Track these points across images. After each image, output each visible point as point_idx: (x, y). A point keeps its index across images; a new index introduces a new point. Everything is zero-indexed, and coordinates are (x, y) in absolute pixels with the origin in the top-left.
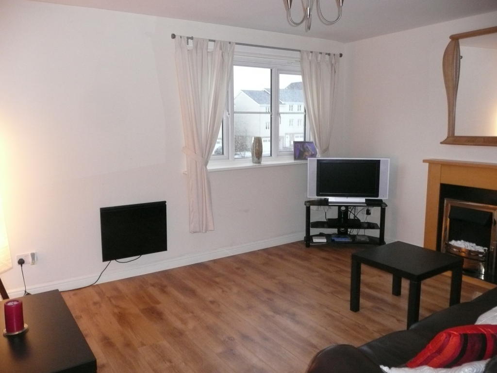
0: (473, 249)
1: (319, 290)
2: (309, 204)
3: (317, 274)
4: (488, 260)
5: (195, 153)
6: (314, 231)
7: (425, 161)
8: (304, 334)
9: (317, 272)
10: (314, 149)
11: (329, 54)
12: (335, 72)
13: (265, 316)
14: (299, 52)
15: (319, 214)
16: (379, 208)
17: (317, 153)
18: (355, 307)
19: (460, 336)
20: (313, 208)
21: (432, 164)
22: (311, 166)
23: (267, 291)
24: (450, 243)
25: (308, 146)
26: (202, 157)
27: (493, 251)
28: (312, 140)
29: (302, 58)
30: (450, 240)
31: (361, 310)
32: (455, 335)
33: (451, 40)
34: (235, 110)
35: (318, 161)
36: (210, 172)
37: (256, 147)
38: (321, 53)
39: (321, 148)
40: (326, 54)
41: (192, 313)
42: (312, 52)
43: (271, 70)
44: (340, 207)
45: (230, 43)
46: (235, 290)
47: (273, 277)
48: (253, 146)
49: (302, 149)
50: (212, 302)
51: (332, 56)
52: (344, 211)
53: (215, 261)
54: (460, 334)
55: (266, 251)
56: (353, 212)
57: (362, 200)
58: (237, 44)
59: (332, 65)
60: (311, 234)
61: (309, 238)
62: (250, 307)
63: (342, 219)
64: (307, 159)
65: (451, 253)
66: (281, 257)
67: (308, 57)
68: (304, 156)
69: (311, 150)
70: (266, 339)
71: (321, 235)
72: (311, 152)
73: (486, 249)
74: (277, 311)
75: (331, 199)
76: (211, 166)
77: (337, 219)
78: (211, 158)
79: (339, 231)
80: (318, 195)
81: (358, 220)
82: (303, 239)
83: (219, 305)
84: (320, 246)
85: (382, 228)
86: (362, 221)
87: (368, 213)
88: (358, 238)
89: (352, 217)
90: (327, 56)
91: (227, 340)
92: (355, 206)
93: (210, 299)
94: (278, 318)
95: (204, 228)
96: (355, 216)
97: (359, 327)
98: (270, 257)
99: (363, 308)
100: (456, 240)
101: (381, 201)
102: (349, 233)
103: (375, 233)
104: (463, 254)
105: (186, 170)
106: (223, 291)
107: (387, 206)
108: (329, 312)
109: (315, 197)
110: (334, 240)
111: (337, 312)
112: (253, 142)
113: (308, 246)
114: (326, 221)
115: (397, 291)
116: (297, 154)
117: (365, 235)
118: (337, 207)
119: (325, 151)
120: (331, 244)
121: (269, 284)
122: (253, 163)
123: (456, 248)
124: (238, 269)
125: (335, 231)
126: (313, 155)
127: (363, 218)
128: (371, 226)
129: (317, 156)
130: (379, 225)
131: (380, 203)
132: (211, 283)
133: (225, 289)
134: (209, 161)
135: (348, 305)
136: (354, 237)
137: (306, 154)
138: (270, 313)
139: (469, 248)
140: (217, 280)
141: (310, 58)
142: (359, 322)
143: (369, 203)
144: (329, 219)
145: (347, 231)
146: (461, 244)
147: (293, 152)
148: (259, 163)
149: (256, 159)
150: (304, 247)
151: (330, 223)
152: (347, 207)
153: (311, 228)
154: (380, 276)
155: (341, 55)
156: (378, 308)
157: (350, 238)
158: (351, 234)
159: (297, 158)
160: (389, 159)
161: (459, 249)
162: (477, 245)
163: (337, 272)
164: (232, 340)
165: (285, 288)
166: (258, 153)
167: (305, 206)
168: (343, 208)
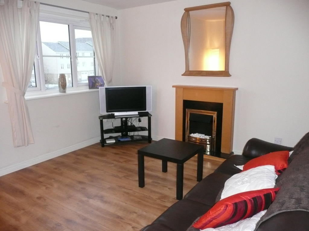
0: (204, 138)
1: (116, 176)
2: (102, 118)
3: (112, 165)
4: (212, 143)
5: (14, 87)
6: (106, 136)
7: (173, 87)
8: (112, 210)
9: (112, 163)
10: (103, 81)
11: (109, 17)
12: (113, 29)
13: (82, 201)
14: (88, 14)
15: (108, 124)
16: (147, 118)
17: (104, 84)
18: (142, 184)
19: (232, 205)
20: (104, 120)
21: (177, 88)
22: (102, 92)
23: (80, 182)
24: (190, 135)
25: (98, 79)
26: (20, 89)
27: (214, 138)
28: (100, 75)
29: (90, 18)
30: (190, 133)
31: (146, 186)
32: (230, 205)
33: (185, 11)
34: (44, 54)
35: (106, 89)
36: (27, 100)
37: (61, 81)
38: (103, 15)
39: (107, 81)
40: (107, 16)
41: (24, 210)
42: (97, 14)
43: (69, 25)
44: (122, 118)
45: (35, 2)
46: (56, 185)
47: (83, 172)
48: (59, 80)
49: (94, 82)
50: (39, 198)
51: (110, 17)
52: (125, 121)
53: (37, 166)
54: (232, 204)
55: (74, 153)
56: (130, 121)
57: (136, 113)
58: (41, 3)
59: (111, 24)
60: (105, 138)
61: (103, 141)
62: (69, 197)
63: (124, 126)
64: (98, 88)
65: (191, 141)
66: (86, 156)
67: (95, 17)
68: (96, 86)
69: (100, 82)
70: (85, 219)
71: (111, 138)
72: (101, 83)
73: (210, 137)
74: (89, 197)
75: (116, 114)
76: (28, 96)
77: (120, 126)
78: (27, 90)
79: (122, 134)
80: (107, 112)
81: (134, 126)
82: (99, 142)
83: (45, 200)
84: (111, 145)
85: (149, 130)
86: (136, 126)
87: (140, 121)
88: (135, 137)
89: (129, 124)
90: (107, 17)
91: (55, 226)
92: (131, 117)
93: (38, 196)
94: (91, 201)
95: (26, 142)
96: (132, 124)
97: (146, 197)
98: (79, 157)
99: (146, 184)
100: (194, 133)
101: (148, 112)
102: (128, 134)
103: (146, 133)
104: (198, 141)
105: (7, 100)
106: (47, 188)
107: (151, 116)
108: (125, 190)
109: (105, 113)
110: (120, 140)
111: (130, 190)
112: (59, 77)
113: (103, 146)
114: (113, 128)
115: (165, 169)
116: (91, 84)
117: (138, 135)
118: (120, 119)
119: (110, 82)
120: (119, 143)
121: (80, 177)
122: (60, 92)
123: (194, 138)
124: (56, 169)
125: (120, 134)
126: (102, 85)
127: (137, 124)
128: (143, 129)
129: (105, 86)
130: (148, 128)
131: (147, 114)
132: (36, 183)
133: (49, 186)
134: (26, 92)
135: (137, 184)
136: (132, 137)
137: (97, 84)
138: (85, 199)
139: (201, 137)
140: (41, 179)
141: (96, 18)
142: (146, 194)
143: (141, 115)
144: (115, 127)
145: (128, 133)
146: (197, 136)
147: (88, 84)
148: (65, 92)
149: (62, 89)
150: (100, 146)
151: (116, 130)
152: (126, 118)
153: (104, 134)
154: (152, 161)
155: (116, 18)
156: (156, 183)
157: (130, 138)
158: (130, 135)
159: (91, 87)
160: (151, 86)
161: (196, 138)
162: (205, 135)
163: (125, 161)
164: (59, 225)
165: (92, 178)
166: (63, 86)
167: (99, 120)
168: (124, 119)
